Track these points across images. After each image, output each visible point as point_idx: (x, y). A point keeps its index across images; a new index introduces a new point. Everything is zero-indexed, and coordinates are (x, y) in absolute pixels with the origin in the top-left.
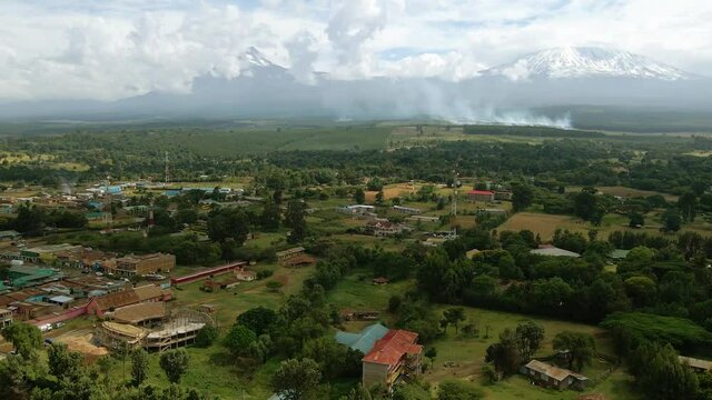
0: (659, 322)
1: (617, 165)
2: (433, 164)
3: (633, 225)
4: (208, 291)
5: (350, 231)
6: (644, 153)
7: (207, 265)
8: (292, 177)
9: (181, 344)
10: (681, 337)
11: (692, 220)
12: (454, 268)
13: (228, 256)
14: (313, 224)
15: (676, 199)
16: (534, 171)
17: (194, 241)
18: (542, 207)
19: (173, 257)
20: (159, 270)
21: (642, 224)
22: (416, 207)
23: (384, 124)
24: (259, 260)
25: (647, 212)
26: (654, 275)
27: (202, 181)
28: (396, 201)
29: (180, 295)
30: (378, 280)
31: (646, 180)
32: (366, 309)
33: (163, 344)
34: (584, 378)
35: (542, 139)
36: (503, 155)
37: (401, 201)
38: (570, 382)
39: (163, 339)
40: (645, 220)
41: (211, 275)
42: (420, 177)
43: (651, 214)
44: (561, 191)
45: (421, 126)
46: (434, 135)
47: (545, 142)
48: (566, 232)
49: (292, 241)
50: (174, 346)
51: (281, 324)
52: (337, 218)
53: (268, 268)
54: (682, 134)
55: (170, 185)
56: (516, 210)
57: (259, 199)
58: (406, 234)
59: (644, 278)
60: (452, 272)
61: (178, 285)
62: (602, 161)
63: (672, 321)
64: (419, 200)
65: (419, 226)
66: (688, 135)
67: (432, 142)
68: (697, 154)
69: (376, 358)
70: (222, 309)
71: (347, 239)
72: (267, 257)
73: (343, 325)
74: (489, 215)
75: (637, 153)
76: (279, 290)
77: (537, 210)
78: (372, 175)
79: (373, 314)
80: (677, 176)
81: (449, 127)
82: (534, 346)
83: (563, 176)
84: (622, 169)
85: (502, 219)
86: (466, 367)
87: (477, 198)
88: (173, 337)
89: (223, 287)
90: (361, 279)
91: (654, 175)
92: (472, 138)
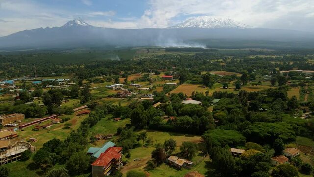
0: (225, 134)
1: (221, 62)
2: (150, 65)
3: (224, 88)
4: (37, 131)
5: (110, 97)
6: (232, 57)
7: (39, 117)
8: (90, 73)
9: (15, 160)
10: (232, 140)
11: (246, 84)
12: (145, 113)
13: (50, 112)
14: (95, 94)
15: (241, 75)
16: (190, 66)
17: (34, 107)
18: (191, 81)
19: (23, 115)
20: (15, 122)
21: (227, 87)
22: (140, 84)
23: (134, 48)
24: (66, 113)
25: (230, 81)
26: (226, 111)
27: (52, 76)
28: (133, 82)
29: (22, 134)
30: (116, 119)
31: (232, 68)
32: (108, 134)
33: (4, 161)
34: (192, 163)
35: (195, 53)
36: (179, 60)
37: (135, 82)
38: (185, 165)
39: (3, 159)
40: (229, 85)
41: (40, 122)
42: (144, 70)
43: (232, 82)
44: (200, 74)
45: (149, 49)
46: (153, 52)
47: (196, 54)
48: (197, 92)
49: (83, 103)
50: (9, 161)
51: (63, 146)
52: (106, 90)
53: (68, 116)
54: (246, 49)
55: (38, 78)
56: (180, 83)
57: (74, 83)
58: (134, 96)
59: (222, 113)
60: (144, 115)
61: (22, 129)
62: (216, 61)
63: (230, 132)
64: (142, 81)
65: (140, 92)
66: (248, 49)
67: (152, 55)
68: (251, 57)
69: (98, 163)
70: (41, 139)
71: (107, 100)
72: (69, 111)
73: (96, 142)
74: (169, 86)
75: (230, 57)
76: (71, 127)
77: (188, 83)
78: (124, 70)
79: (110, 136)
80: (243, 66)
81: (159, 49)
82: (172, 149)
83: (201, 67)
84: (223, 64)
85: (174, 87)
86: (144, 160)
87: (166, 78)
88: (9, 157)
89: (44, 128)
90: (109, 119)
91: (235, 66)
92: (169, 53)
